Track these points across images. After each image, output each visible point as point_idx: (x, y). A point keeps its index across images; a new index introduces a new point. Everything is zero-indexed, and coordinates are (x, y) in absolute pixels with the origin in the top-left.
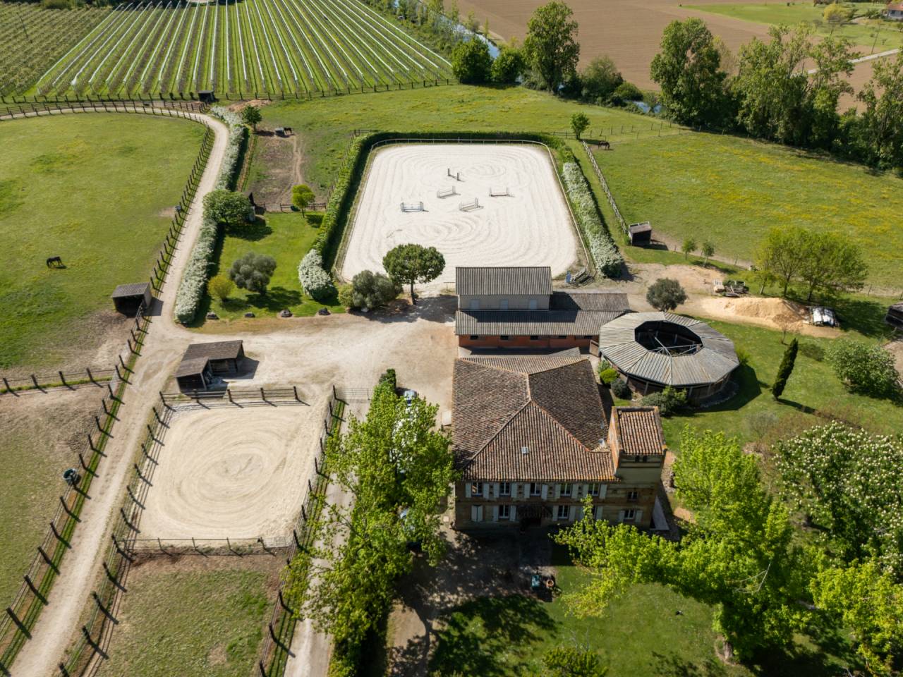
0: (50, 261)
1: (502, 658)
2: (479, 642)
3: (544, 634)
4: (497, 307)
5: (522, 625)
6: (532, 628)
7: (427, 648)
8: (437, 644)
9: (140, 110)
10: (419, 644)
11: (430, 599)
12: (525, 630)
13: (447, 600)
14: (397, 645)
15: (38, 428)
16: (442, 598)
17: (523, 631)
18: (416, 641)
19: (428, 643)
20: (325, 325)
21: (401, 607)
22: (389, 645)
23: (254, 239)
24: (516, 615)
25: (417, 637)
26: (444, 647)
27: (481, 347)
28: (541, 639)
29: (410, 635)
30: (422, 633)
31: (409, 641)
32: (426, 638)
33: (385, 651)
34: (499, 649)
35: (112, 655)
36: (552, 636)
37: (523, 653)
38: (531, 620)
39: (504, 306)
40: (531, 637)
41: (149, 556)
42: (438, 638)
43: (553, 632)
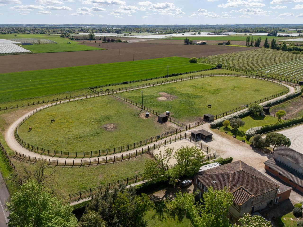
0: (209, 105)
1: (164, 213)
2: (165, 208)
3: (177, 220)
4: (287, 164)
5: (176, 215)
6: (176, 217)
7: (158, 200)
8: (160, 201)
9: (278, 83)
10: (158, 198)
11: (170, 195)
12: (175, 216)
13: (172, 198)
14: (155, 195)
15: (166, 128)
16: (172, 197)
17: (174, 216)
18: (158, 197)
19: (159, 199)
20: (240, 144)
21: (164, 191)
22: (154, 193)
23: (255, 119)
24: (178, 212)
25: (159, 197)
26: (160, 203)
27: (271, 173)
28: (175, 220)
29: (159, 196)
30: (160, 198)
31: (157, 196)
32: (160, 199)
33: (152, 193)
34: (166, 212)
35: (129, 161)
36: (178, 222)
37: (169, 217)
38: (179, 216)
39: (289, 165)
40: (174, 218)
41: (150, 154)
42: (161, 201)
43: (179, 222)
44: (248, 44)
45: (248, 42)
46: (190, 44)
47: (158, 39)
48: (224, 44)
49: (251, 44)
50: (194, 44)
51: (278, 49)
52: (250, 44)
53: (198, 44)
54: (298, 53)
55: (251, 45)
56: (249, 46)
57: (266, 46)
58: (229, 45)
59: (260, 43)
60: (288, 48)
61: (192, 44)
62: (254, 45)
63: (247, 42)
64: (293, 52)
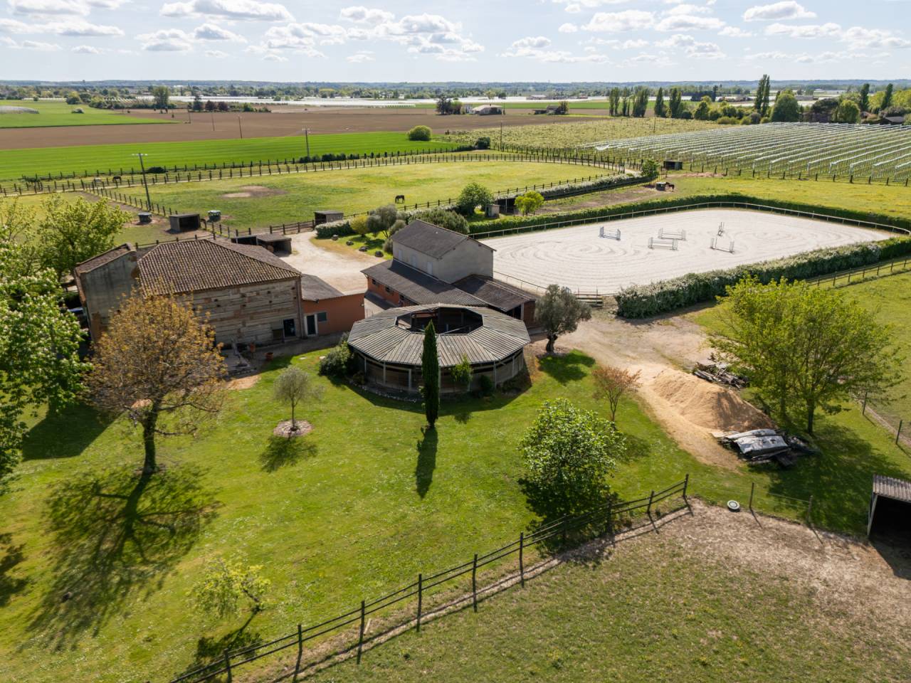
4: (411, 263)
39: (414, 262)
44: (616, 111)
45: (614, 106)
46: (455, 113)
47: (372, 107)
48: (551, 112)
49: (624, 110)
50: (464, 113)
51: (688, 116)
52: (620, 110)
53: (477, 112)
54: (733, 123)
55: (625, 114)
56: (618, 116)
57: (660, 111)
58: (563, 114)
59: (646, 107)
60: (712, 113)
61: (459, 113)
62: (631, 112)
63: (612, 106)
64: (720, 120)
